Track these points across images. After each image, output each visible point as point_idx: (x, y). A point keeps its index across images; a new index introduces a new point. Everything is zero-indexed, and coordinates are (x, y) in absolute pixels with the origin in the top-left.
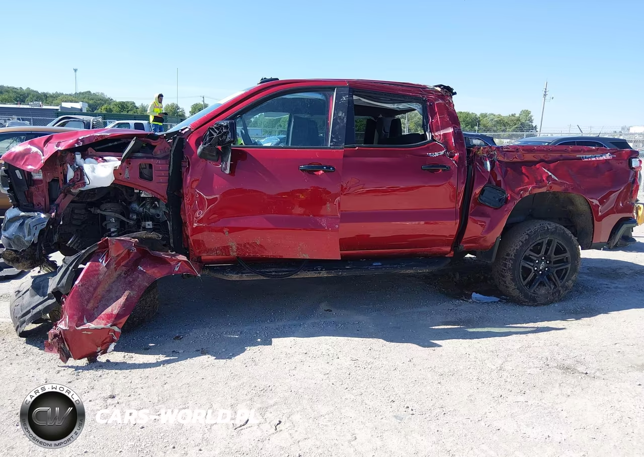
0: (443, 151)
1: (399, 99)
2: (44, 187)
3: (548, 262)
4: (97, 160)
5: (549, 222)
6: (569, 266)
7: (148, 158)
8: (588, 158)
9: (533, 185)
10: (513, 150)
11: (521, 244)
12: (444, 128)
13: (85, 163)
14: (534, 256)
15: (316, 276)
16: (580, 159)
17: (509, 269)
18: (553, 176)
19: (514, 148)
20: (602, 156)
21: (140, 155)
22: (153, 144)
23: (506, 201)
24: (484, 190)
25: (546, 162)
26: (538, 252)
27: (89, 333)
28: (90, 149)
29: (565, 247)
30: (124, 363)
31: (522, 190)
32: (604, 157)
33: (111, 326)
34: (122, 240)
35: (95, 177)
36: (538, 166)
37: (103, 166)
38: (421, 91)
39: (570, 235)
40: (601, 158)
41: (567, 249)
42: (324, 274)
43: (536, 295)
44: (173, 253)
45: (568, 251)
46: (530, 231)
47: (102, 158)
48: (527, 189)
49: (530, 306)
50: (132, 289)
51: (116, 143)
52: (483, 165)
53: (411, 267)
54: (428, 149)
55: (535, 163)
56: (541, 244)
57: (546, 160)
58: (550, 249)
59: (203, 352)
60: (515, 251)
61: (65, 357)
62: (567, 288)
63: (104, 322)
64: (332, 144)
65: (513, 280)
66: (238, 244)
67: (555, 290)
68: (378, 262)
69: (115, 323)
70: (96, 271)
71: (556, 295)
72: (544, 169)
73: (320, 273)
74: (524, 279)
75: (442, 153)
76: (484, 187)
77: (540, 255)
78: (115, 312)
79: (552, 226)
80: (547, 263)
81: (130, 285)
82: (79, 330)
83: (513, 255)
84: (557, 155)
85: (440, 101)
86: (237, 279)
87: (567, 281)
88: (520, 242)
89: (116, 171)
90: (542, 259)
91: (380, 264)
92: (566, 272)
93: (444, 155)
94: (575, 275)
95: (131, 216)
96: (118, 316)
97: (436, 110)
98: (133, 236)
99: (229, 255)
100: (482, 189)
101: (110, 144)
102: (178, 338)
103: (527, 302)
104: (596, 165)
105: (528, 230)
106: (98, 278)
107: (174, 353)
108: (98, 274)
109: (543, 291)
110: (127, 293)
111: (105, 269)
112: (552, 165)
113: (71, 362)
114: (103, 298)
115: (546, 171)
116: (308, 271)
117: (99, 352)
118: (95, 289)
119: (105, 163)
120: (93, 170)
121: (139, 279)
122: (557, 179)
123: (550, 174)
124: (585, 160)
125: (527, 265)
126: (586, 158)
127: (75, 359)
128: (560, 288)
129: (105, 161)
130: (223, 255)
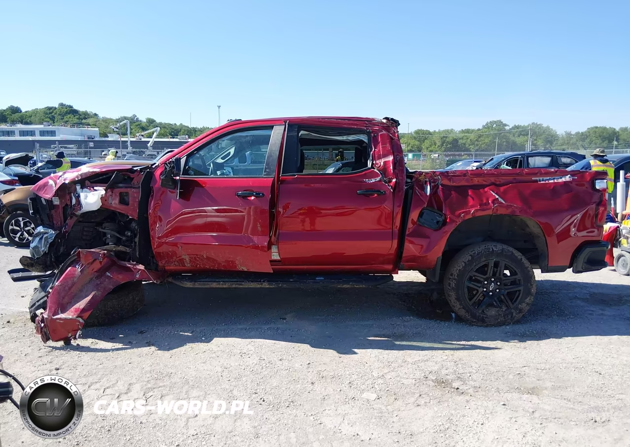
0: (379, 178)
1: (344, 132)
2: (61, 211)
3: (499, 284)
4: (90, 189)
5: (494, 244)
6: (521, 288)
7: (126, 187)
8: (545, 181)
9: (476, 208)
10: (460, 174)
11: (464, 264)
12: (385, 156)
13: (82, 192)
14: (480, 277)
15: (259, 286)
16: (536, 181)
17: (453, 288)
18: (500, 199)
19: (461, 173)
20: (561, 178)
21: (121, 185)
22: (132, 177)
23: (445, 223)
24: (423, 213)
25: (496, 185)
26: (485, 273)
27: (61, 322)
28: (87, 182)
29: (515, 269)
30: (89, 347)
31: (463, 213)
32: (563, 179)
33: (77, 317)
34: (92, 252)
35: (87, 203)
36: (486, 189)
37: (93, 194)
38: (367, 124)
39: (519, 257)
40: (560, 180)
41: (517, 271)
42: (266, 285)
43: (485, 316)
44: (135, 263)
45: (519, 273)
46: (474, 252)
47: (93, 188)
48: (470, 211)
49: (480, 326)
50: (98, 290)
51: (104, 177)
52: (423, 189)
53: (347, 282)
54: (366, 176)
55: (484, 186)
56: (486, 266)
57: (498, 183)
58: (498, 271)
59: (149, 344)
60: (458, 271)
61: (46, 338)
62: (521, 311)
63: (72, 314)
64: (265, 173)
65: (458, 299)
66: (190, 258)
67: (507, 312)
68: (320, 277)
69: (80, 315)
70: (73, 274)
71: (508, 316)
72: (492, 193)
73: (262, 284)
74: (470, 300)
75: (378, 179)
76: (423, 209)
77: (488, 276)
78: (82, 307)
79: (498, 247)
80: (497, 284)
81: (97, 287)
82: (54, 319)
83: (456, 275)
84: (510, 178)
85: (384, 132)
86: (191, 286)
87: (520, 303)
88: (463, 263)
89: (102, 199)
90: (491, 281)
91: (323, 279)
92: (519, 294)
93: (380, 181)
94: (529, 298)
95: (126, 233)
96: (84, 310)
97: (380, 140)
98: (104, 249)
99: (185, 266)
100: (421, 212)
101: (101, 178)
102: (141, 332)
103: (475, 322)
104: (552, 187)
105: (472, 252)
106: (73, 280)
107: (130, 343)
108: (73, 277)
109: (492, 312)
110: (93, 293)
111: (80, 274)
112: (502, 189)
113: (51, 343)
114: (75, 295)
115: (494, 194)
116: (252, 282)
117: (71, 337)
118: (70, 289)
119: (95, 192)
120: (86, 197)
121: (105, 283)
122: (504, 202)
123: (497, 197)
124: (542, 182)
125: (472, 286)
126: (543, 180)
127: (53, 341)
128: (513, 311)
129: (96, 190)
130: (180, 266)
